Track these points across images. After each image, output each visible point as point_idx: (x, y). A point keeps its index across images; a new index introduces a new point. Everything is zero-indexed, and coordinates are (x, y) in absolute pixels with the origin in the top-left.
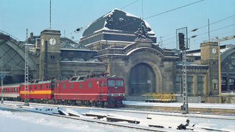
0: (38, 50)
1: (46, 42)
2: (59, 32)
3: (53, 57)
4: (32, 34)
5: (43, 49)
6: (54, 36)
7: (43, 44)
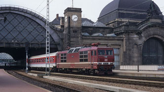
0: (63, 26)
1: (69, 18)
2: (81, 9)
3: (75, 31)
4: (58, 15)
5: (66, 25)
6: (76, 13)
7: (66, 20)
